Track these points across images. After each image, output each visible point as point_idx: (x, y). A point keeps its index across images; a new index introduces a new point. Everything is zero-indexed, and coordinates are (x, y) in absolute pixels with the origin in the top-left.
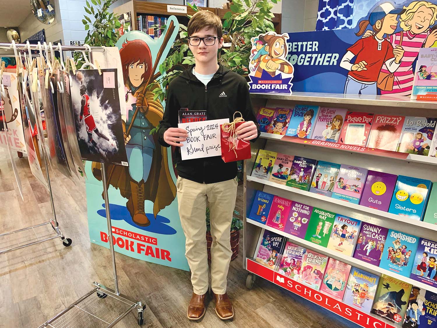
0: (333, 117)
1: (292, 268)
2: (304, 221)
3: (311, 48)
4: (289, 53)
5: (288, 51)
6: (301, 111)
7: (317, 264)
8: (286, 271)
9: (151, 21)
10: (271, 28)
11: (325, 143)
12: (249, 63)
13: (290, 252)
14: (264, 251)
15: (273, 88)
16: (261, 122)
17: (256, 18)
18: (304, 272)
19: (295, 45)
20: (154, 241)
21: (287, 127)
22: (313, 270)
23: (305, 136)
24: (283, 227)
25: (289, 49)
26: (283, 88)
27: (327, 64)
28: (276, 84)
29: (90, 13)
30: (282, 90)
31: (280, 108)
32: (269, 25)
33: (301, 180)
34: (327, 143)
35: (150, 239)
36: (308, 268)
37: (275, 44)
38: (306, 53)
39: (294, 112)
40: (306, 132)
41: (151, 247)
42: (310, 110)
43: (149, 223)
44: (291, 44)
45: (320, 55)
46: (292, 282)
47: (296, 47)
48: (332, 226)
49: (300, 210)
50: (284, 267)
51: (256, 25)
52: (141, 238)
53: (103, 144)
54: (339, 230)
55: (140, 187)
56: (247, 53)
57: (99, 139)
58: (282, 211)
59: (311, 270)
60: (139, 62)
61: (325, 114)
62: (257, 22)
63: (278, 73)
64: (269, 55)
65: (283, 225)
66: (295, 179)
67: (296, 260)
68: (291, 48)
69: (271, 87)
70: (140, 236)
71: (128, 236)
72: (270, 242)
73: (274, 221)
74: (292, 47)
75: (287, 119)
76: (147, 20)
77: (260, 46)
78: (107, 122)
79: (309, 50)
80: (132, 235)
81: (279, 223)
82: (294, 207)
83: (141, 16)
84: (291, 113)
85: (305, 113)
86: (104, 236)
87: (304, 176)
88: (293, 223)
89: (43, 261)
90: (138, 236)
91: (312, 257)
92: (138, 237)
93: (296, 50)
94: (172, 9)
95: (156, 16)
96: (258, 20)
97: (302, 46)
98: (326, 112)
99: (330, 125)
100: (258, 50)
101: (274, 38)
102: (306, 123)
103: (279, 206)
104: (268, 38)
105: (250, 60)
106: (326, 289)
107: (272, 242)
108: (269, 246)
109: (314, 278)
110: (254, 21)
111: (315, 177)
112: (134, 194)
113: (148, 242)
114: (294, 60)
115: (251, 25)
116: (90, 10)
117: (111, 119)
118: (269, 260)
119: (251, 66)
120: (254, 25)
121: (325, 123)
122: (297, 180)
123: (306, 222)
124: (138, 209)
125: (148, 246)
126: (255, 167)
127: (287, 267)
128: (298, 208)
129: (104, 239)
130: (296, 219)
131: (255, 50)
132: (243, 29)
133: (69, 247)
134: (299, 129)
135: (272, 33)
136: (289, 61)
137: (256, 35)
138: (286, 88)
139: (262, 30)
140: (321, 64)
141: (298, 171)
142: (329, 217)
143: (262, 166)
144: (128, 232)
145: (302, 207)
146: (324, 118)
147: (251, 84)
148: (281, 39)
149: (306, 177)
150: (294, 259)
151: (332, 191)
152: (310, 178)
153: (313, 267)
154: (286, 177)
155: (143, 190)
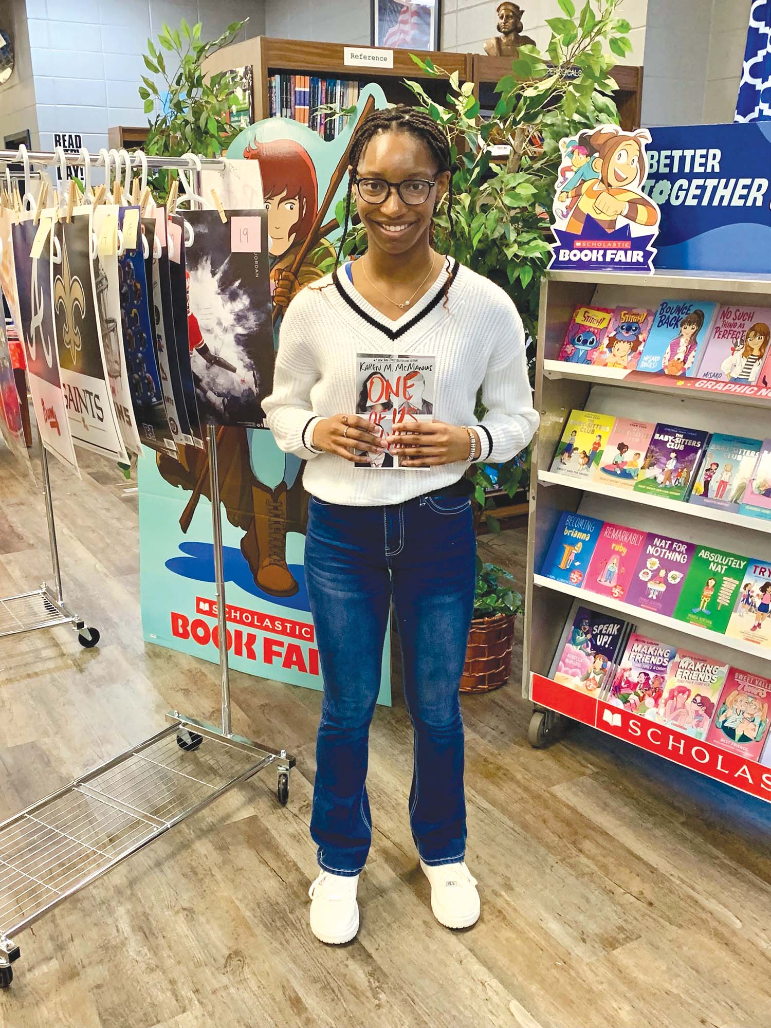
0: (747, 328)
1: (642, 695)
2: (674, 578)
3: (704, 165)
4: (650, 176)
5: (647, 171)
6: (674, 315)
7: (701, 682)
8: (626, 701)
9: (302, 89)
10: (610, 114)
11: (725, 386)
12: (552, 201)
13: (637, 658)
14: (573, 657)
15: (608, 259)
16: (579, 341)
17: (573, 91)
18: (670, 702)
19: (666, 157)
20: (306, 631)
21: (640, 353)
22: (692, 697)
23: (681, 372)
24: (622, 593)
25: (651, 166)
26: (634, 260)
27: (741, 203)
28: (618, 250)
29: (156, 71)
30: (631, 263)
31: (625, 308)
32: (605, 107)
33: (669, 479)
34: (729, 385)
35: (297, 627)
36: (679, 692)
37: (616, 155)
38: (691, 176)
39: (658, 316)
40: (685, 363)
41: (299, 647)
42: (695, 312)
43: (296, 587)
44: (655, 153)
45: (723, 181)
46: (639, 724)
47: (668, 161)
48: (738, 587)
49: (665, 552)
50: (623, 691)
51: (574, 107)
52: (273, 625)
53: (218, 381)
54: (754, 594)
55: (275, 501)
56: (549, 174)
57: (208, 368)
58: (621, 556)
59: (685, 696)
60: (284, 194)
61: (730, 321)
62: (575, 100)
63: (621, 223)
64: (602, 181)
65: (622, 590)
66: (655, 478)
67: (652, 675)
68: (655, 165)
69: (604, 256)
70: (273, 619)
71: (241, 622)
72: (589, 636)
73: (603, 580)
74: (658, 162)
75: (640, 333)
76: (292, 86)
77: (581, 160)
78: (233, 330)
79: (698, 169)
80: (253, 619)
81: (613, 584)
82: (650, 547)
83: (277, 77)
84: (650, 319)
85: (684, 318)
86: (180, 622)
87: (676, 469)
88: (646, 583)
89: (36, 674)
90: (267, 620)
91: (690, 667)
92: (267, 622)
93: (667, 170)
94: (357, 57)
95: (316, 76)
96: (577, 95)
97: (682, 159)
98: (733, 316)
99: (741, 346)
100: (575, 169)
101: (614, 141)
102: (684, 343)
103: (614, 545)
104: (601, 141)
105: (555, 191)
106: (722, 740)
107: (595, 637)
108: (587, 646)
109: (692, 715)
110: (570, 97)
111: (702, 472)
112: (262, 517)
113: (292, 634)
114: (661, 192)
115: (560, 107)
116: (155, 62)
117: (244, 321)
118: (586, 678)
119: (559, 205)
120: (569, 105)
121: (728, 343)
122: (661, 478)
123: (678, 580)
124: (270, 556)
125: (290, 645)
126: (559, 451)
127: (629, 691)
128: (661, 547)
129: (181, 631)
130: (655, 576)
131: (569, 169)
132: (541, 116)
133: (92, 648)
134: (668, 356)
135: (610, 126)
136: (650, 195)
137: (573, 132)
138: (641, 260)
139: (587, 118)
140: (725, 203)
141: (663, 460)
142: (733, 566)
143: (577, 449)
144: (242, 611)
145: (671, 545)
146: (728, 329)
147: (557, 250)
148: (631, 142)
149: (682, 472)
150: (647, 672)
151: (741, 503)
152: (692, 473)
153: (692, 691)
154: (633, 474)
155: (284, 506)
